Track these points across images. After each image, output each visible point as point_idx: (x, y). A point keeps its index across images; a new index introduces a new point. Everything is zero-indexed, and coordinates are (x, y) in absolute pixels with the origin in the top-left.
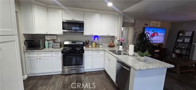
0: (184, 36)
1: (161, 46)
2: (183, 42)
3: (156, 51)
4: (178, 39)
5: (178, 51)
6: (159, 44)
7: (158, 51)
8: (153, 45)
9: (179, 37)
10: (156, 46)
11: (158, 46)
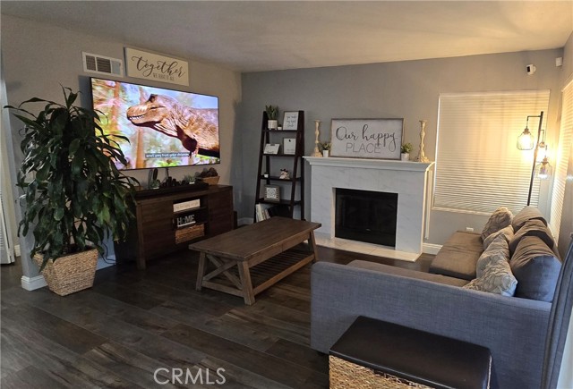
0: (282, 131)
1: (206, 180)
2: (281, 153)
3: (178, 207)
4: (268, 142)
5: (271, 193)
6: (201, 171)
7: (195, 204)
8: (170, 181)
9: (271, 134)
10: (185, 182)
11: (198, 181)
